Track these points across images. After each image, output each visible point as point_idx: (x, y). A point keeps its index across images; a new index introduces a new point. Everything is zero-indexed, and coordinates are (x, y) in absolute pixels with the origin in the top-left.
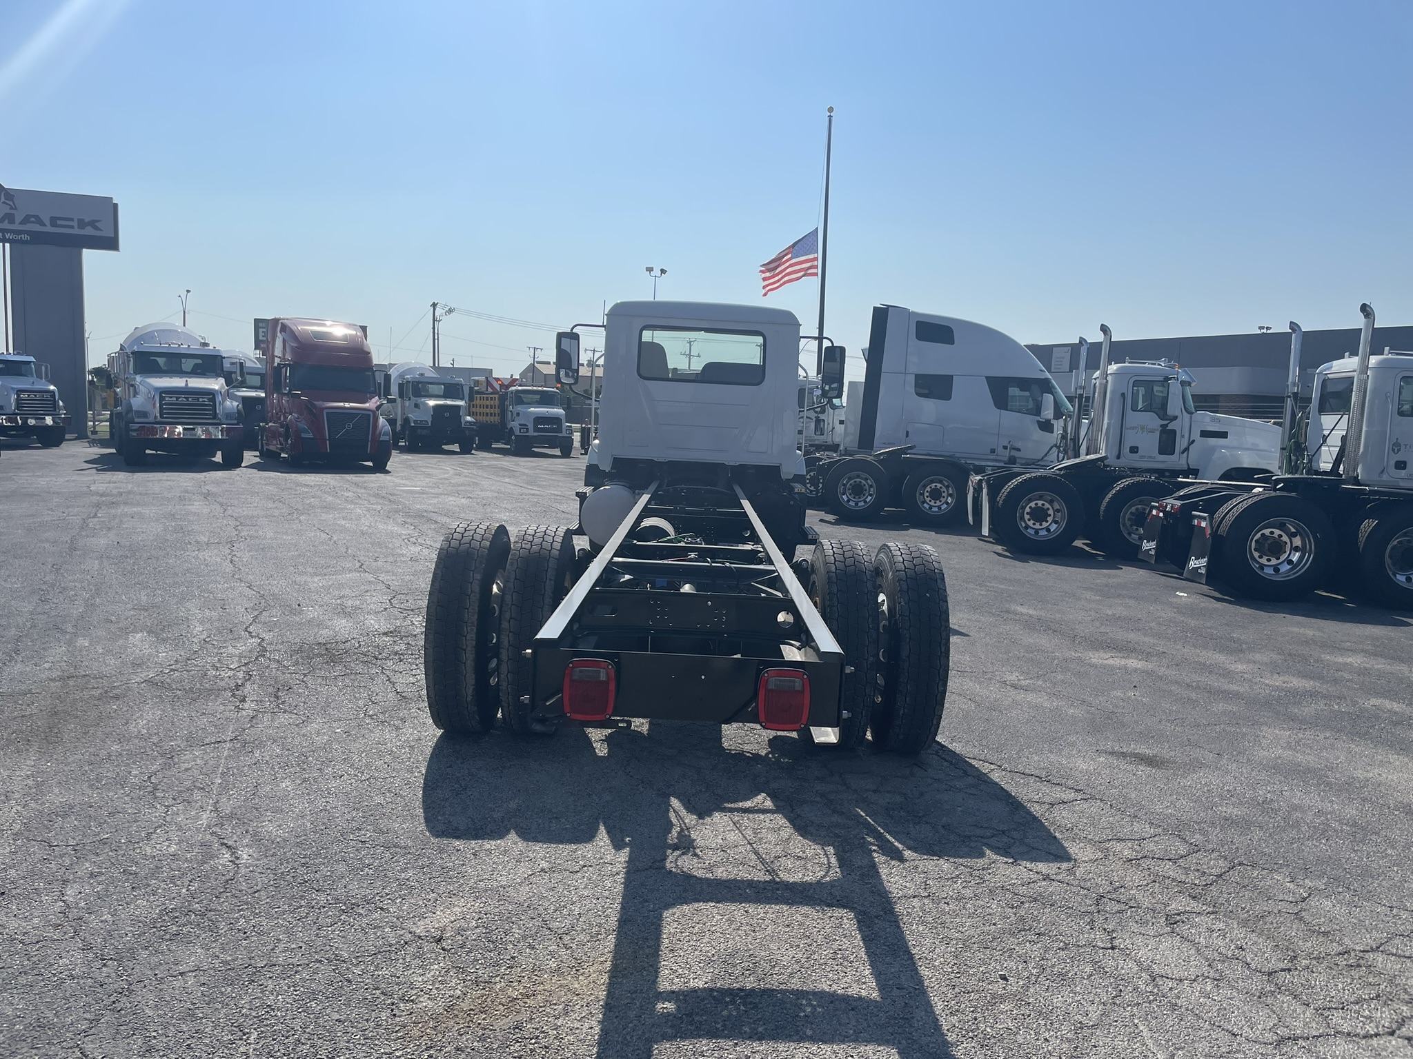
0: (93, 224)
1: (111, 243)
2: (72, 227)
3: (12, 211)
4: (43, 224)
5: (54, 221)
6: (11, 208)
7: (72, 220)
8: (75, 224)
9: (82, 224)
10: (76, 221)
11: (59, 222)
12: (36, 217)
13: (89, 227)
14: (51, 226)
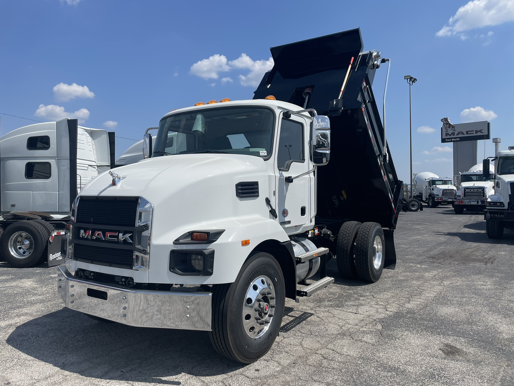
0: (480, 131)
1: (487, 137)
2: (473, 133)
5: (467, 133)
7: (473, 131)
8: (474, 132)
9: (477, 132)
10: (475, 131)
11: (469, 133)
12: (462, 132)
13: (479, 132)
14: (466, 134)
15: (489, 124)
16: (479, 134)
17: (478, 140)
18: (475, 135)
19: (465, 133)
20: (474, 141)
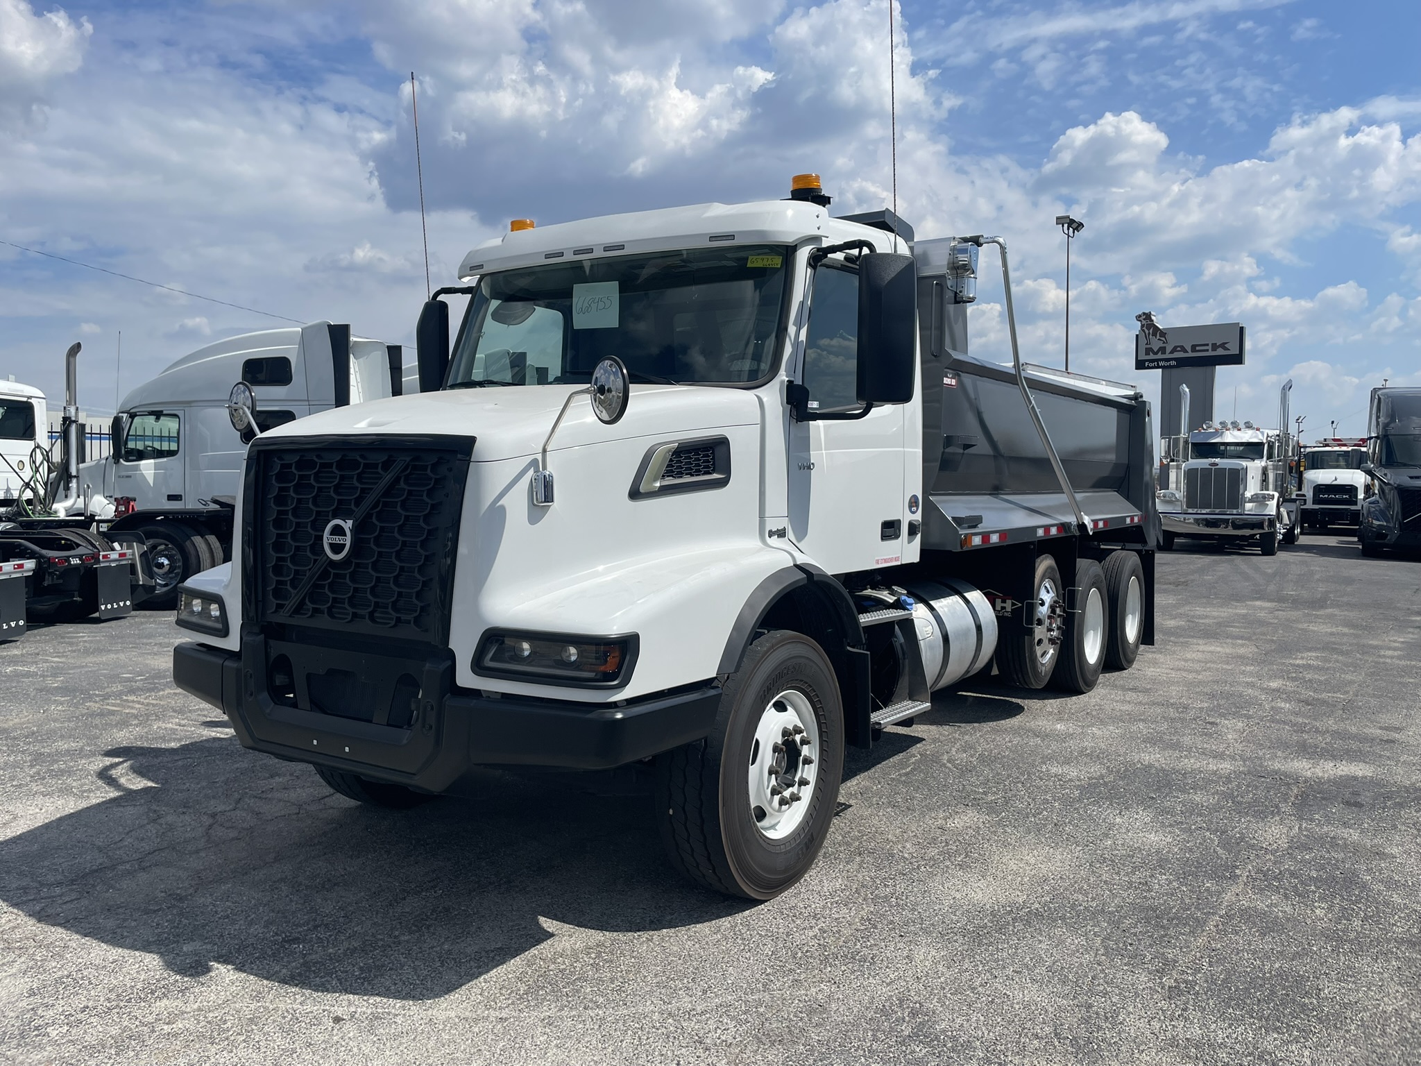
0: (1223, 346)
1: (1237, 359)
2: (1208, 350)
3: (1164, 345)
4: (1186, 351)
5: (1194, 348)
6: (1164, 343)
7: (1208, 345)
8: (1210, 348)
9: (1215, 347)
10: (1210, 345)
11: (1197, 348)
12: (1182, 347)
13: (1221, 348)
14: (1192, 352)
15: (1242, 329)
16: (1220, 352)
17: (1217, 367)
18: (1210, 353)
19: (1189, 350)
20: (1209, 369)
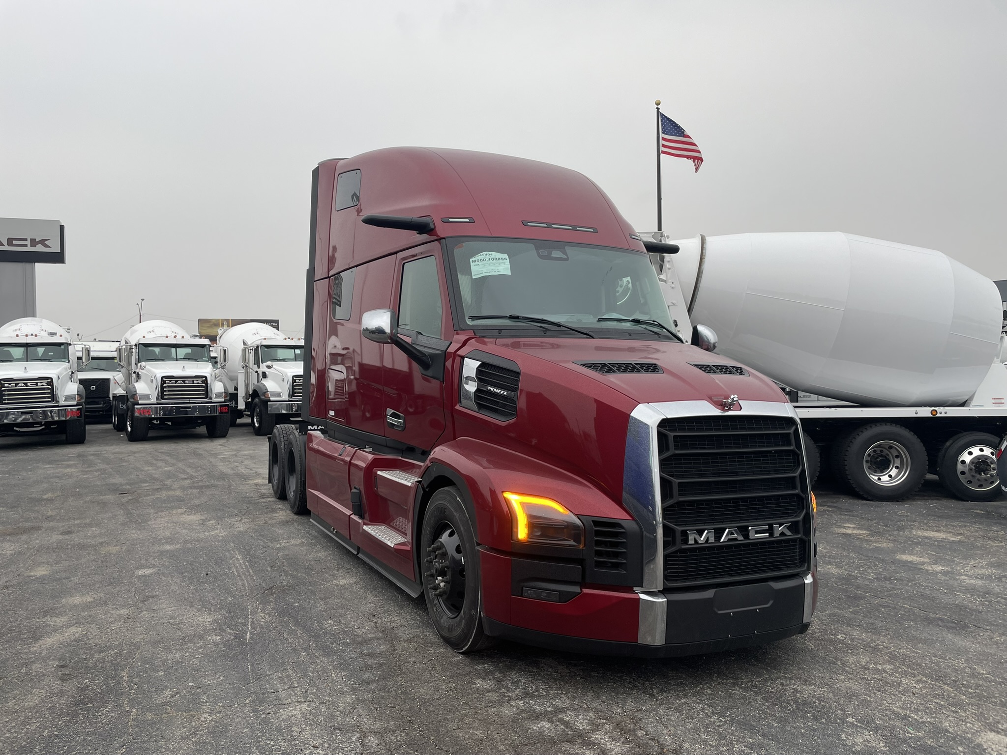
0: (43, 242)
1: (58, 258)
2: (26, 246)
5: (10, 241)
7: (26, 240)
8: (28, 243)
9: (34, 243)
11: (15, 242)
13: (40, 245)
14: (9, 245)
15: (62, 227)
16: (40, 248)
17: (36, 264)
18: (29, 249)
19: (5, 243)
20: (28, 266)
